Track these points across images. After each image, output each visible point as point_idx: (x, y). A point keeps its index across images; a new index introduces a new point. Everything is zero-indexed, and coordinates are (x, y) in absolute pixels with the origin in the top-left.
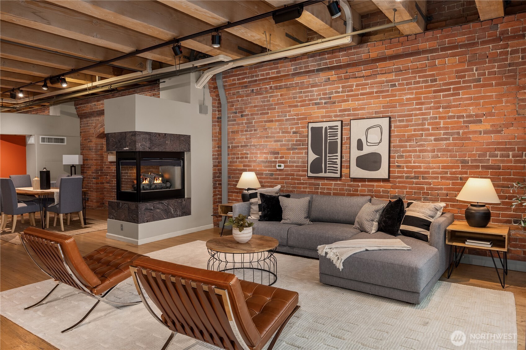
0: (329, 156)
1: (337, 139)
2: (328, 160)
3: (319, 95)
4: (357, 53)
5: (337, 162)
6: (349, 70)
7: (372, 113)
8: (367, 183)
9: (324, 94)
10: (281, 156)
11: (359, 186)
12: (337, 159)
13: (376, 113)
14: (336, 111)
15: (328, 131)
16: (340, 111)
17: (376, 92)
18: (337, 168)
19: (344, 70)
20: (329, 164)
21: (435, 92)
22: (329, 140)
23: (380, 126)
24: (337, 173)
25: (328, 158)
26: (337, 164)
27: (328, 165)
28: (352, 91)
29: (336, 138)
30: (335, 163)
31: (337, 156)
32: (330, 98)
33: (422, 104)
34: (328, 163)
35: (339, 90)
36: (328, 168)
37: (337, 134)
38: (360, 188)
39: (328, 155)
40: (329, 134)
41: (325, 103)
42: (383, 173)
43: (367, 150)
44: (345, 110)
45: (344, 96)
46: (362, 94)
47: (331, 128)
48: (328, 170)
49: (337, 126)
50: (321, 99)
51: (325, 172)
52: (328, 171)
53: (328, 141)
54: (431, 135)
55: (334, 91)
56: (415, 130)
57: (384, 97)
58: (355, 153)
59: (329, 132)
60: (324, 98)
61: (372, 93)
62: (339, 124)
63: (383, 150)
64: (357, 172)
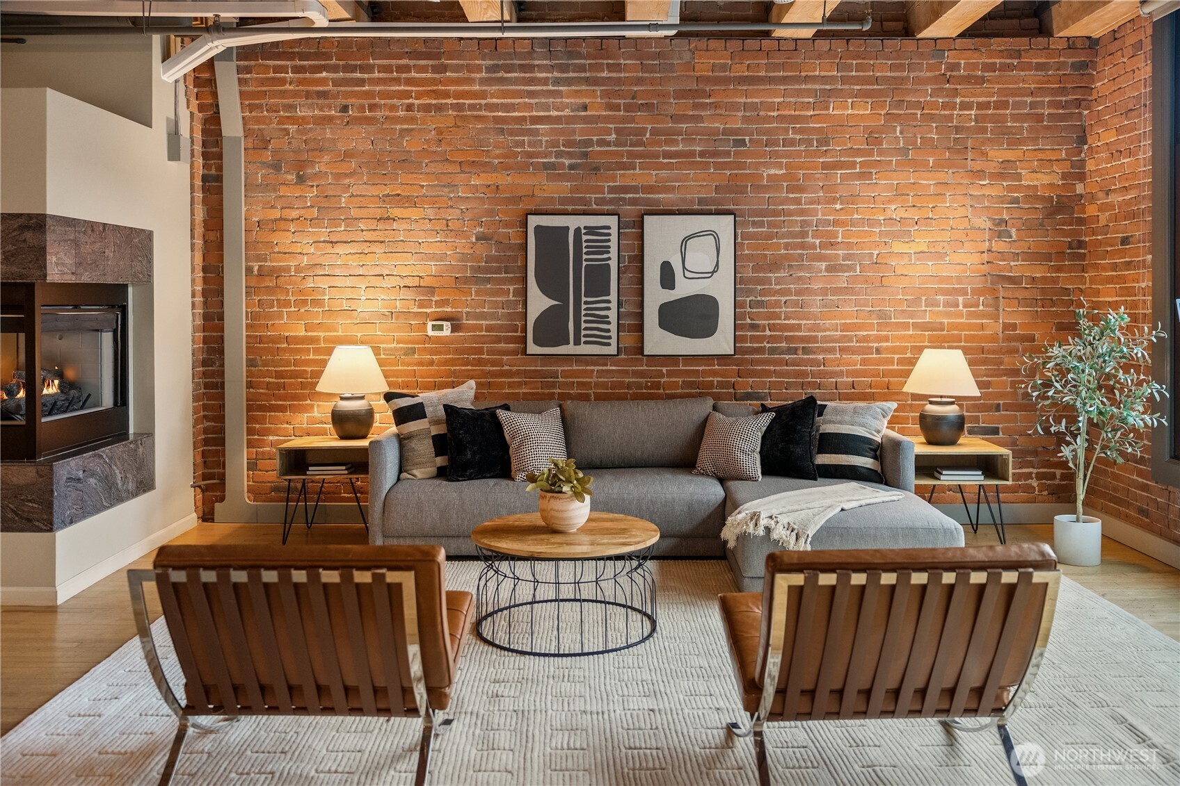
0: (586, 303)
1: (609, 259)
2: (583, 312)
3: (554, 144)
5: (607, 317)
7: (692, 202)
8: (681, 367)
9: (568, 144)
10: (438, 298)
11: (662, 375)
12: (609, 309)
13: (701, 201)
14: (600, 190)
15: (584, 238)
16: (612, 190)
17: (702, 154)
18: (608, 331)
20: (586, 322)
21: (826, 166)
22: (586, 260)
23: (714, 234)
24: (609, 344)
25: (584, 306)
26: (609, 323)
27: (584, 325)
28: (641, 144)
29: (605, 256)
30: (604, 320)
31: (609, 302)
32: (585, 155)
33: (800, 189)
34: (583, 319)
35: (608, 138)
36: (583, 333)
37: (609, 247)
38: (665, 379)
39: (584, 299)
40: (586, 247)
41: (572, 167)
42: (721, 342)
43: (685, 288)
44: (625, 189)
45: (621, 154)
46: (667, 155)
47: (591, 230)
48: (585, 336)
49: (609, 228)
50: (559, 154)
51: (577, 342)
52: (583, 339)
53: (584, 263)
54: (821, 258)
55: (595, 138)
56: (787, 246)
57: (719, 166)
58: (655, 297)
59: (586, 241)
60: (570, 156)
61: (692, 154)
62: (612, 221)
63: (722, 290)
64: (659, 341)
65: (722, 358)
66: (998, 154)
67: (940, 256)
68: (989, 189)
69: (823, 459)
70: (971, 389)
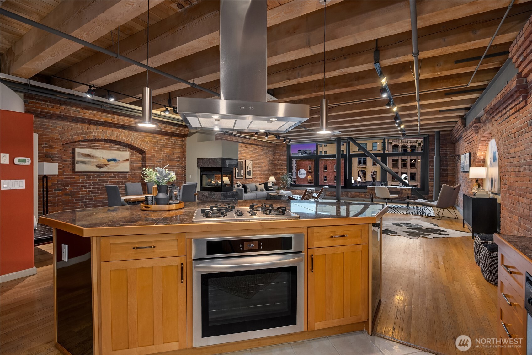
1: (243, 166)
4: (249, 141)
6: (246, 145)
8: (248, 180)
13: (249, 159)
19: (245, 144)
21: (258, 155)
24: (243, 177)
30: (242, 173)
33: (256, 158)
35: (242, 150)
37: (243, 164)
39: (241, 171)
41: (239, 153)
42: (251, 177)
43: (249, 170)
44: (244, 157)
46: (247, 153)
47: (242, 162)
52: (241, 176)
54: (258, 166)
57: (251, 155)
58: (247, 171)
61: (248, 153)
62: (243, 161)
63: (251, 169)
64: (247, 176)
65: (251, 178)
66: (269, 155)
67: (265, 167)
68: (268, 159)
69: (270, 189)
70: (275, 181)
